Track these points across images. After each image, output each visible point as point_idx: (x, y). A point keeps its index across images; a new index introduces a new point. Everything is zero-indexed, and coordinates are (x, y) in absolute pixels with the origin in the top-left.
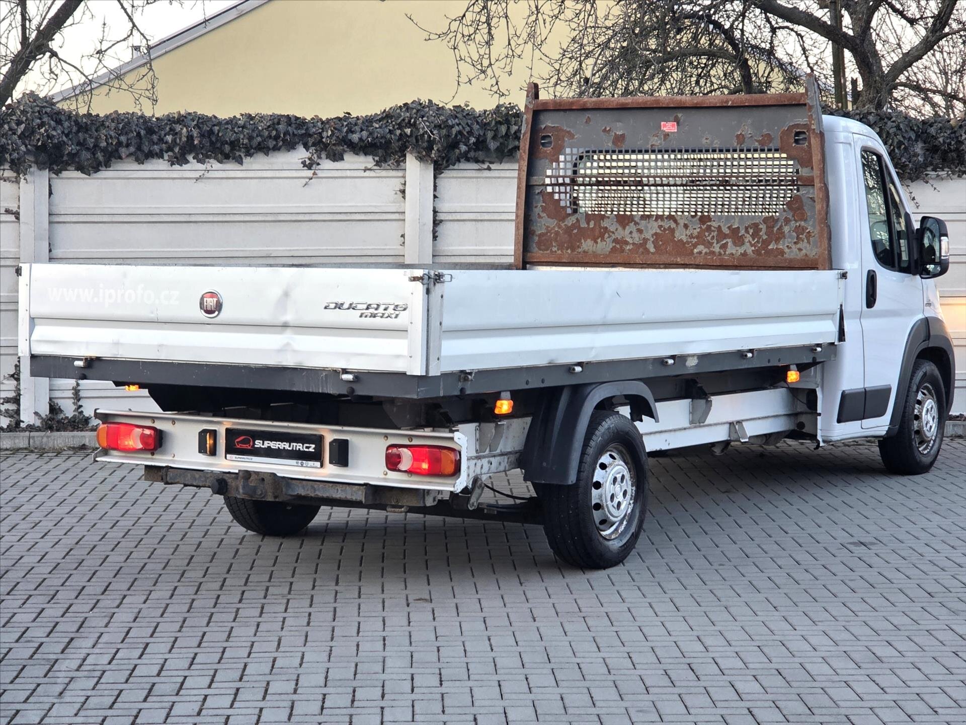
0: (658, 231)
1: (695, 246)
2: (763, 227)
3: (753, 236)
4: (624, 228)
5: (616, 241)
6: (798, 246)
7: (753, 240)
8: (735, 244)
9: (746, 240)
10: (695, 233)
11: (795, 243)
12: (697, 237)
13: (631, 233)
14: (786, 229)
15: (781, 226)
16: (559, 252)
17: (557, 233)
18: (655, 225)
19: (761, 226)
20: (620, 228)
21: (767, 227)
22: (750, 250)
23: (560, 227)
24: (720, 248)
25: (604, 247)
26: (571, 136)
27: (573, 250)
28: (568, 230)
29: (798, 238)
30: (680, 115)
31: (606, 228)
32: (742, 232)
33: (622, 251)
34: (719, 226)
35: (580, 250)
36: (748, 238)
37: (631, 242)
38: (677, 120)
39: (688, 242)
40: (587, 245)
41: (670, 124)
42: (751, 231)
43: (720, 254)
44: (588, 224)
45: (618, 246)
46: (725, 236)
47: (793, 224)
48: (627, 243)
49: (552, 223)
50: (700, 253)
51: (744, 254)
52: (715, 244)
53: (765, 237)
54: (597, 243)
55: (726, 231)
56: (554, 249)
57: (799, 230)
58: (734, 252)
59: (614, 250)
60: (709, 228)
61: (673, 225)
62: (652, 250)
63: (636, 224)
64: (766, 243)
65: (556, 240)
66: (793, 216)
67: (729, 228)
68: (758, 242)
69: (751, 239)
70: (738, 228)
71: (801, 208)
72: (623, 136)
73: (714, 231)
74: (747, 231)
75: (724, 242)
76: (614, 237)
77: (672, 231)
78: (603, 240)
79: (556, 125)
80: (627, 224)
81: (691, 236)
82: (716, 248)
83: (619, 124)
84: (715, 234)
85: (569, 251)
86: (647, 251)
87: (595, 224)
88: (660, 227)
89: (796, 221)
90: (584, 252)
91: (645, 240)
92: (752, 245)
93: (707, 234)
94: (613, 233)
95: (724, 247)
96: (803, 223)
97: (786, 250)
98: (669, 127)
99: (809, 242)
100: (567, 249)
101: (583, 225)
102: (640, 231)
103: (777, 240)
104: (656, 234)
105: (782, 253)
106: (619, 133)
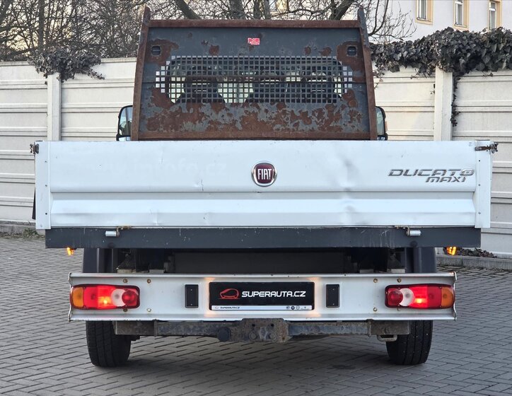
0: (245, 115)
1: (274, 125)
2: (325, 111)
3: (318, 118)
4: (217, 113)
5: (211, 122)
6: (351, 124)
7: (319, 119)
8: (305, 123)
9: (313, 120)
10: (274, 116)
11: (349, 122)
12: (275, 119)
13: (223, 116)
14: (343, 113)
15: (339, 111)
16: (165, 131)
17: (163, 117)
18: (242, 110)
19: (324, 111)
20: (214, 113)
21: (329, 111)
22: (317, 127)
23: (166, 113)
24: (294, 126)
25: (201, 126)
26: (176, 46)
27: (176, 130)
28: (173, 115)
29: (351, 118)
30: (262, 33)
31: (203, 113)
32: (310, 115)
33: (216, 129)
34: (292, 111)
35: (182, 130)
36: (315, 119)
37: (223, 122)
38: (260, 36)
39: (268, 122)
40: (188, 125)
41: (254, 39)
42: (317, 114)
43: (294, 130)
44: (189, 110)
45: (212, 126)
46: (297, 118)
47: (348, 109)
48: (220, 124)
49: (160, 110)
50: (278, 130)
51: (312, 130)
52: (289, 124)
53: (327, 118)
54: (195, 123)
55: (297, 114)
56: (161, 129)
57: (352, 114)
58: (304, 128)
59: (209, 129)
60: (284, 112)
61: (256, 111)
62: (240, 127)
63: (227, 109)
64: (328, 122)
65: (162, 123)
66: (348, 104)
67: (300, 112)
68: (322, 121)
69: (317, 120)
70: (307, 112)
71: (353, 98)
72: (218, 47)
73: (288, 114)
74: (314, 114)
75: (297, 121)
76: (209, 119)
77: (256, 114)
78: (200, 121)
79: (164, 39)
80: (220, 110)
81: (271, 118)
82: (291, 126)
83: (214, 39)
84: (289, 116)
85: (173, 131)
86: (236, 129)
87: (194, 111)
88: (246, 112)
89: (350, 107)
90: (186, 130)
91: (235, 122)
92: (317, 124)
93: (283, 116)
94: (209, 116)
95: (296, 125)
96: (355, 109)
97: (343, 127)
98: (254, 41)
99: (359, 122)
100: (172, 129)
101: (185, 111)
102: (230, 115)
103: (337, 120)
104: (243, 116)
105: (340, 129)
106: (215, 45)
